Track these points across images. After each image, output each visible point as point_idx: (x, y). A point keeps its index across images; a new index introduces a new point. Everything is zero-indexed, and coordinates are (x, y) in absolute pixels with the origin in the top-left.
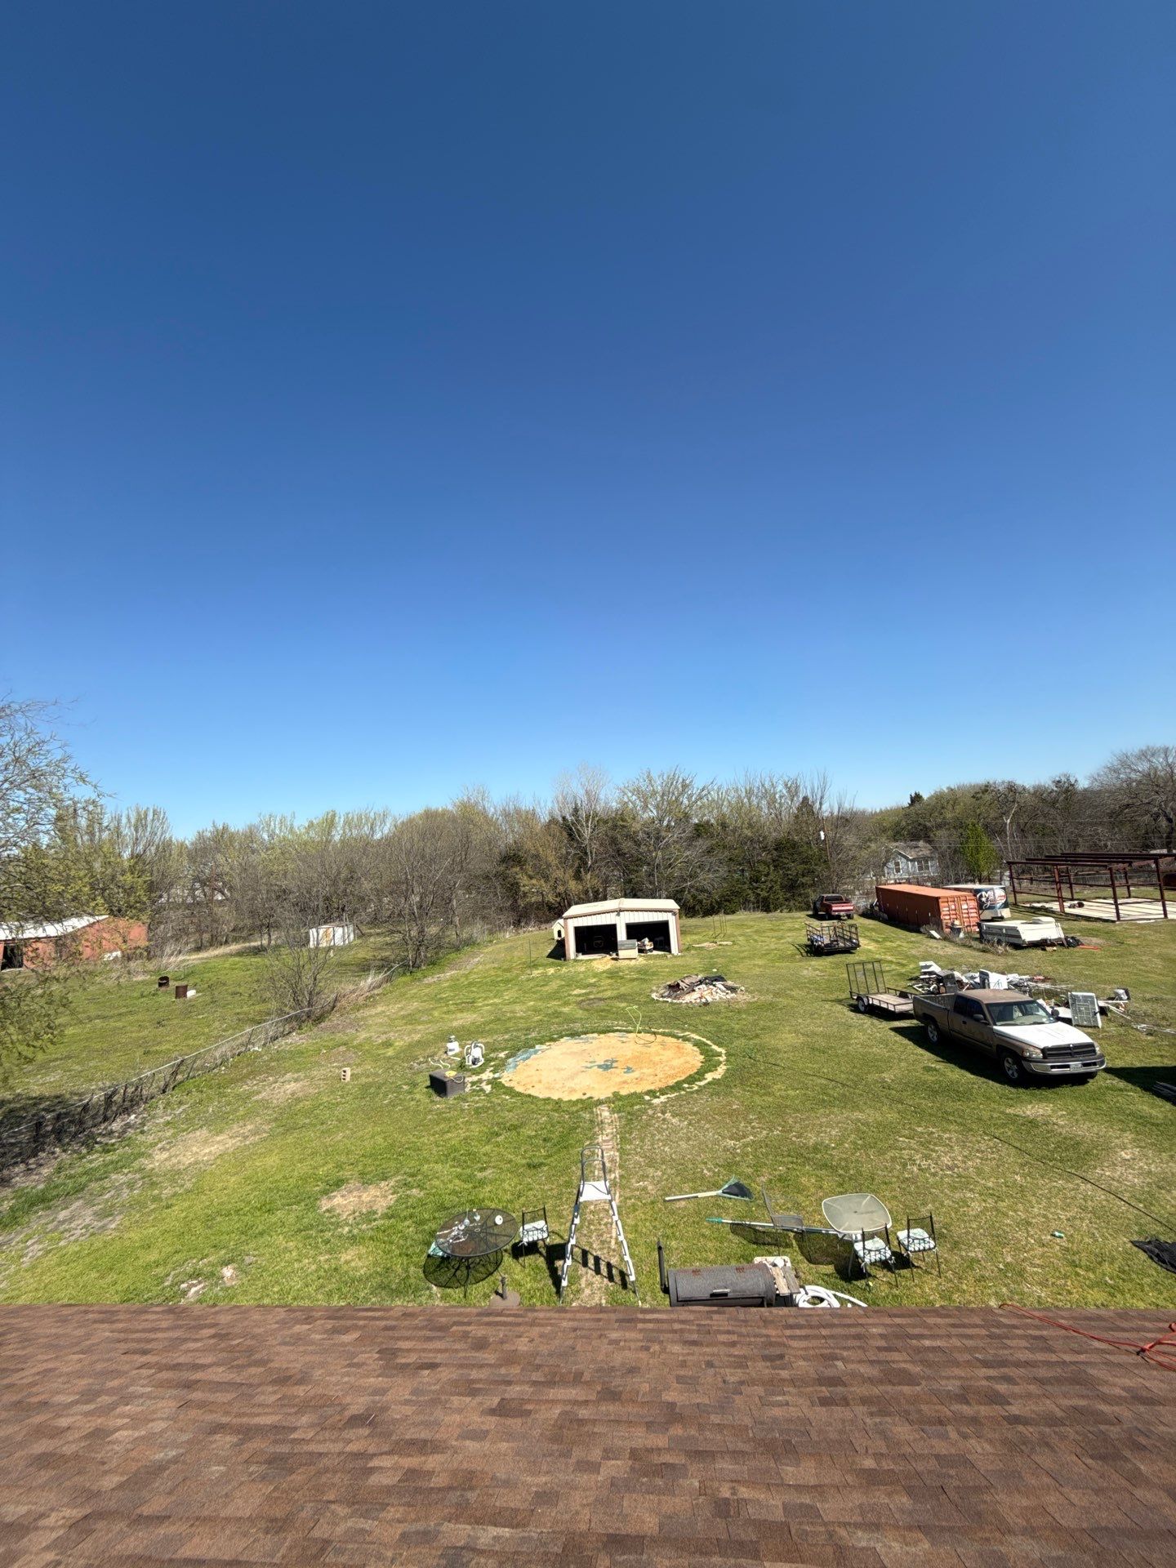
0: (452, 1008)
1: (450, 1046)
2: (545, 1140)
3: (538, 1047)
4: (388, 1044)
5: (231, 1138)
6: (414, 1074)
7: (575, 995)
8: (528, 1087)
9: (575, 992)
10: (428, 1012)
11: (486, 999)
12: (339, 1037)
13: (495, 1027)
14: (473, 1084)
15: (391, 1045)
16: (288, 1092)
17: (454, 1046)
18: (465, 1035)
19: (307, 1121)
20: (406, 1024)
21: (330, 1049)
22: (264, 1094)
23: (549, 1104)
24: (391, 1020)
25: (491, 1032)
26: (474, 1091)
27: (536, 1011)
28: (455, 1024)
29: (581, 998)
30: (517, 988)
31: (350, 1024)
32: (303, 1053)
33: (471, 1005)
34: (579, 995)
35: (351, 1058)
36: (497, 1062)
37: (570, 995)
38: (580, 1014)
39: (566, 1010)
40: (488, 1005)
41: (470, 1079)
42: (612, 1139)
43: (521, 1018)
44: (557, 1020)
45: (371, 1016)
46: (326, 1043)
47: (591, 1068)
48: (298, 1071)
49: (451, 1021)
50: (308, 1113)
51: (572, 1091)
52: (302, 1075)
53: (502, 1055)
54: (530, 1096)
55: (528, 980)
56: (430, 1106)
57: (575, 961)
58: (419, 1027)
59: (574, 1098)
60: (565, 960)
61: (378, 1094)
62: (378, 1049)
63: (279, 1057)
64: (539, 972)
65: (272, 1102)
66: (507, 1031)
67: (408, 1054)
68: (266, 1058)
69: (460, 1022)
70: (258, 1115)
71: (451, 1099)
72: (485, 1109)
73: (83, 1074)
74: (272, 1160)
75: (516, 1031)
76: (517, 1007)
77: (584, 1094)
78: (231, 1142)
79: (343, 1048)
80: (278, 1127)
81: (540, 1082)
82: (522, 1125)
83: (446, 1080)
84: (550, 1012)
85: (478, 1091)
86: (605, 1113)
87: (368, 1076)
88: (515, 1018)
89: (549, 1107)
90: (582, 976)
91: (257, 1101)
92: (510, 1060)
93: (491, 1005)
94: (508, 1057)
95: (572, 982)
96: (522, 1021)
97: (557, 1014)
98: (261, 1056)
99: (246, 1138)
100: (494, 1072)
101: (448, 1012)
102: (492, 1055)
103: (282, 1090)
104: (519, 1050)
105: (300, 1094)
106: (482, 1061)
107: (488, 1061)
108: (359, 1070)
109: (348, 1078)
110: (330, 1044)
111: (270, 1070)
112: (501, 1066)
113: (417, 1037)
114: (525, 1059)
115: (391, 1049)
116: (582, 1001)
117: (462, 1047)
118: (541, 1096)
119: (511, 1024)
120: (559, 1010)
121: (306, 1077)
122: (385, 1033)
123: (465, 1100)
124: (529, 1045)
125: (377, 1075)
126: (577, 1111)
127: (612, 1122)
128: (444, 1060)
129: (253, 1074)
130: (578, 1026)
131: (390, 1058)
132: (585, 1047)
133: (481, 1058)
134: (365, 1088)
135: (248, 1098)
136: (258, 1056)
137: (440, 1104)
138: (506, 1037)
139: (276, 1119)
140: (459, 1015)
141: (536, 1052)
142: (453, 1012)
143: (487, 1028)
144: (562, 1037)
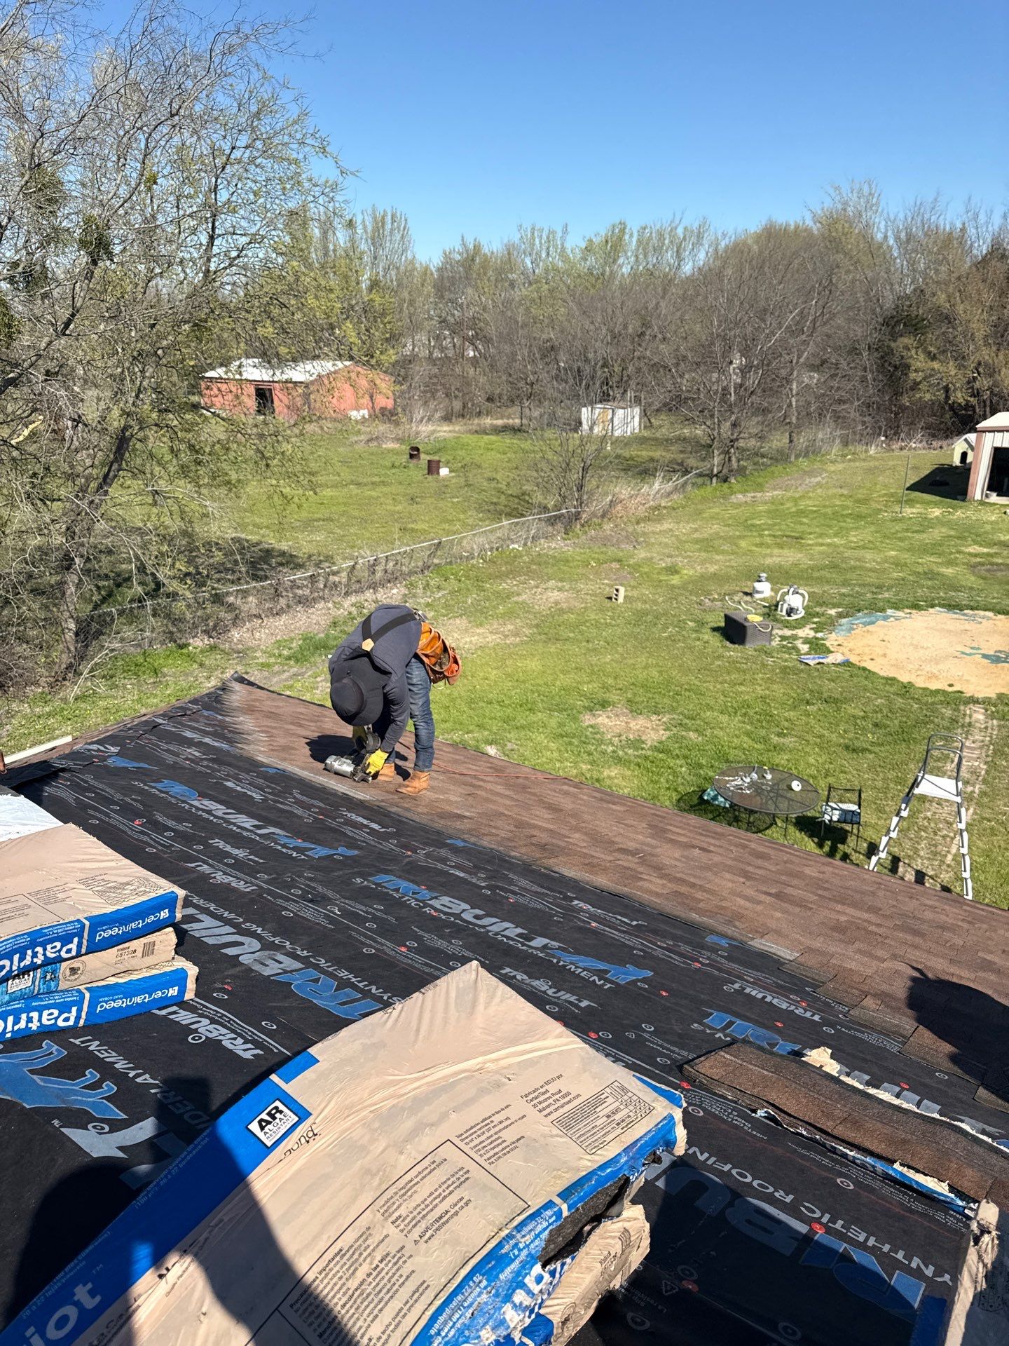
0: (768, 540)
1: (758, 586)
2: (876, 725)
3: (890, 612)
4: (673, 570)
5: (491, 633)
6: (704, 611)
7: (970, 554)
8: (865, 658)
9: (970, 550)
10: (733, 541)
11: (821, 535)
12: (612, 551)
13: (828, 575)
14: (783, 638)
15: (677, 572)
16: (552, 600)
17: (764, 589)
18: (780, 577)
19: (572, 635)
20: (700, 550)
21: (600, 563)
22: (524, 597)
23: (891, 685)
24: (681, 542)
25: (820, 580)
26: (784, 646)
27: (898, 564)
28: (769, 561)
29: (979, 560)
30: (873, 528)
31: (627, 537)
32: (567, 561)
33: (797, 540)
34: (976, 555)
35: (625, 577)
36: (823, 619)
37: (959, 552)
38: (971, 580)
39: (949, 571)
40: (822, 545)
41: (780, 632)
42: (981, 748)
43: (871, 570)
44: (930, 583)
45: (654, 533)
46: (596, 556)
47: (970, 655)
48: (561, 580)
49: (765, 556)
50: (574, 627)
51: (932, 676)
52: (566, 585)
53: (833, 612)
54: (864, 669)
55: (894, 520)
56: (721, 650)
57: (981, 503)
58: (718, 557)
59: (934, 686)
60: (964, 500)
61: (655, 624)
62: (658, 573)
63: (540, 560)
64: (914, 510)
65: (533, 607)
66: (845, 583)
67: (700, 585)
68: (526, 558)
69: (777, 560)
70: (518, 617)
71: (749, 648)
72: (797, 672)
73: (346, 539)
74: (534, 665)
75: (860, 585)
76: (869, 555)
77: (951, 685)
78: (491, 638)
79: (615, 565)
80: (540, 634)
81: (885, 655)
82: (846, 701)
83: (746, 624)
84: (920, 570)
85: (789, 648)
86: (979, 715)
87: (645, 602)
88: (861, 568)
89: (892, 690)
90: (988, 527)
91: (517, 603)
92: (844, 621)
93: (828, 545)
94: (840, 616)
95: (969, 532)
96: (871, 574)
97: (930, 575)
98: (521, 556)
99: (506, 636)
100: (816, 630)
101: (761, 545)
102: (818, 609)
103: (545, 597)
104: (859, 611)
105: (565, 606)
106: (802, 613)
107: (810, 614)
108: (635, 593)
109: (621, 600)
110: (602, 557)
111: (530, 573)
112: (828, 625)
113: (713, 569)
114: (865, 624)
115: (677, 577)
116: (982, 564)
117: (775, 591)
118: (882, 673)
119: (854, 576)
120: (935, 569)
121: (571, 588)
122: (670, 556)
123: (769, 654)
124: (876, 608)
125: (655, 602)
126: (933, 703)
127: (986, 728)
128: (746, 602)
129: (512, 574)
130: (962, 597)
131: (673, 587)
132: (967, 626)
133: (801, 609)
134: (641, 615)
135: (508, 597)
136: (518, 555)
137: (733, 651)
138: (843, 591)
139: (537, 626)
140: (776, 551)
141: (886, 618)
142: (768, 546)
143: (816, 574)
144: (933, 606)
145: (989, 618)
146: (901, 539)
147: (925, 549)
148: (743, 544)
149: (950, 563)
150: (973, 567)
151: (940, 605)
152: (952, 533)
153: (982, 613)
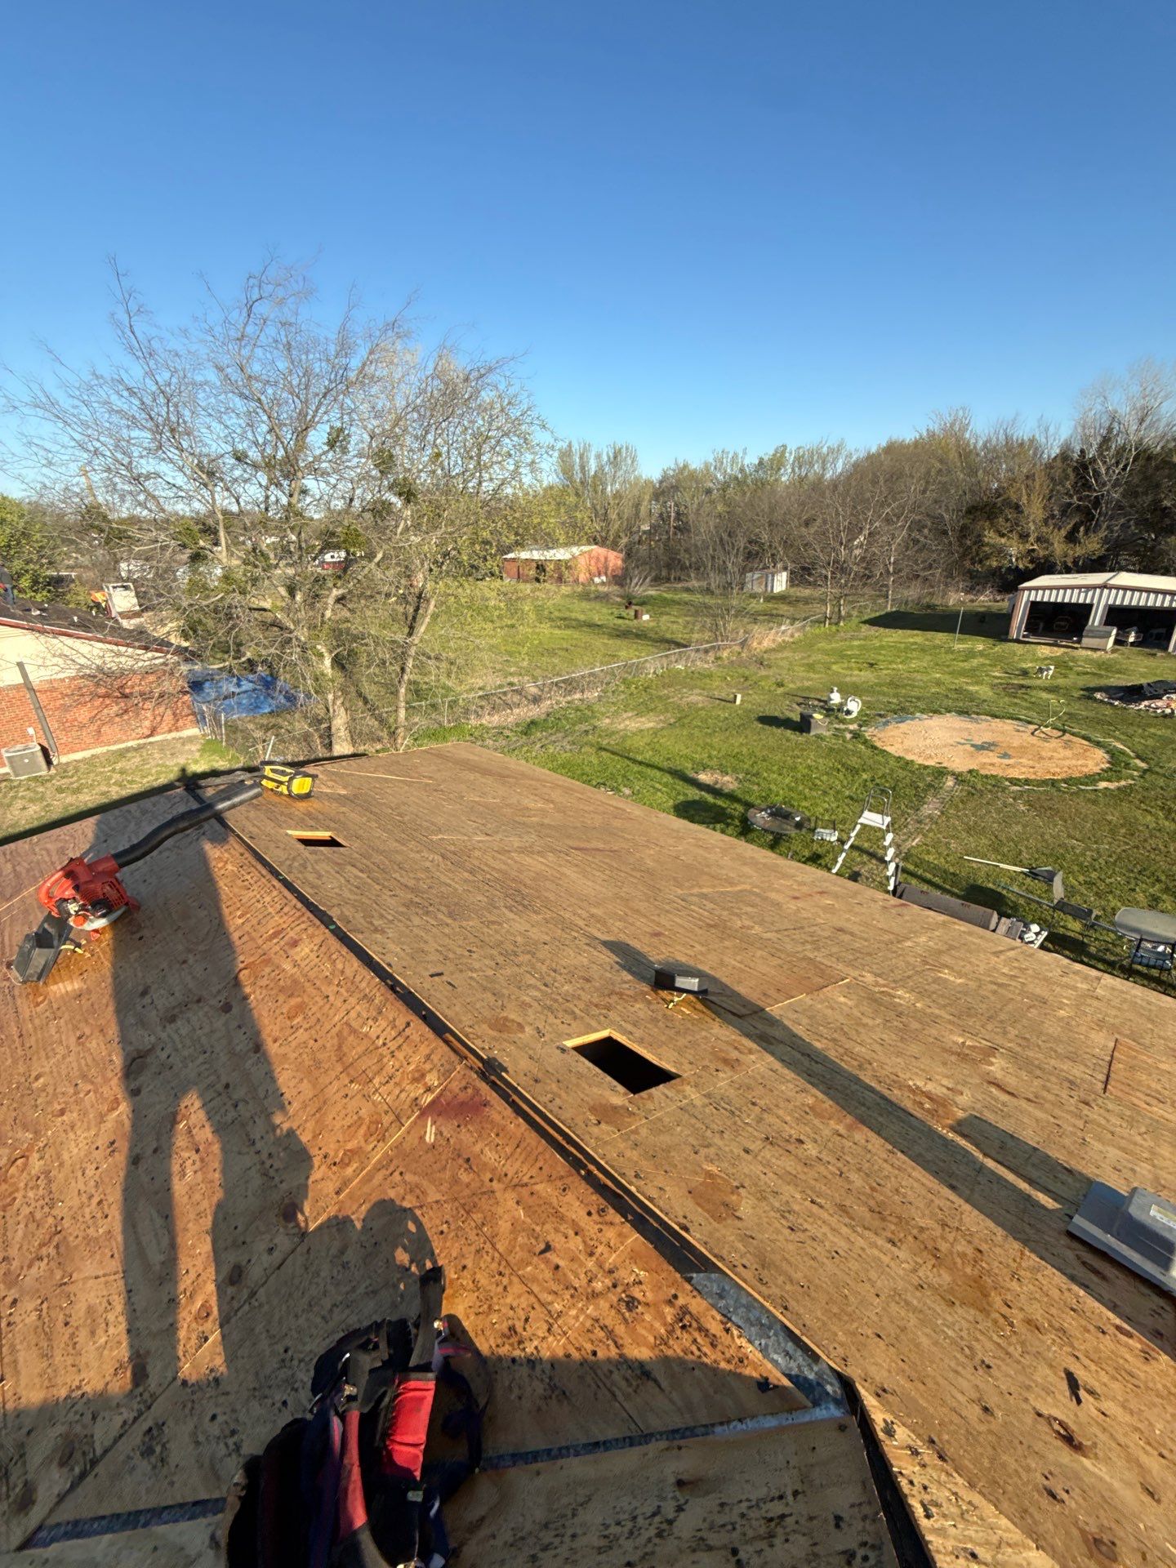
0: (852, 665)
1: (833, 696)
6: (791, 711)
8: (888, 744)
9: (996, 674)
10: (828, 665)
12: (743, 671)
13: (885, 689)
14: (837, 730)
17: (836, 698)
21: (733, 678)
23: (898, 762)
24: (792, 665)
25: (877, 693)
29: (999, 681)
31: (756, 661)
32: (712, 676)
34: (998, 678)
35: (747, 688)
36: (869, 718)
38: (988, 695)
40: (890, 669)
41: (837, 726)
43: (918, 686)
44: (956, 696)
45: (775, 659)
46: (732, 674)
47: (963, 744)
48: (703, 689)
51: (930, 757)
54: (885, 751)
56: (792, 736)
58: (814, 676)
59: (928, 763)
62: (770, 686)
63: (693, 676)
64: (965, 646)
68: (683, 675)
71: (809, 736)
72: (838, 751)
77: (940, 763)
79: (742, 680)
81: (901, 743)
82: (864, 770)
83: (811, 720)
86: (950, 782)
87: (753, 704)
92: (883, 720)
93: (894, 669)
94: (881, 716)
96: (917, 689)
98: (681, 673)
100: (862, 725)
101: (846, 668)
102: (867, 712)
104: (896, 713)
107: (862, 715)
108: (749, 698)
109: (738, 702)
110: (735, 674)
111: (684, 684)
112: (871, 722)
113: (807, 683)
114: (897, 722)
115: (781, 688)
116: (999, 684)
118: (895, 754)
119: (904, 690)
121: (708, 695)
122: (782, 675)
123: (824, 740)
124: (909, 712)
125: (760, 705)
126: (923, 774)
130: (973, 706)
131: (777, 695)
134: (748, 712)
136: (679, 672)
137: (795, 738)
140: (856, 672)
141: (912, 719)
142: (851, 669)
143: (878, 689)
144: (949, 712)
145: (987, 721)
146: (948, 666)
147: (963, 673)
148: (834, 667)
149: (977, 683)
150: (993, 686)
151: (957, 712)
152: (987, 662)
153: (983, 717)
